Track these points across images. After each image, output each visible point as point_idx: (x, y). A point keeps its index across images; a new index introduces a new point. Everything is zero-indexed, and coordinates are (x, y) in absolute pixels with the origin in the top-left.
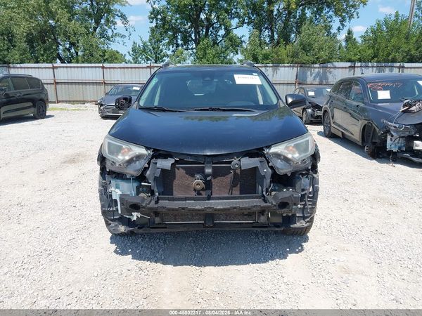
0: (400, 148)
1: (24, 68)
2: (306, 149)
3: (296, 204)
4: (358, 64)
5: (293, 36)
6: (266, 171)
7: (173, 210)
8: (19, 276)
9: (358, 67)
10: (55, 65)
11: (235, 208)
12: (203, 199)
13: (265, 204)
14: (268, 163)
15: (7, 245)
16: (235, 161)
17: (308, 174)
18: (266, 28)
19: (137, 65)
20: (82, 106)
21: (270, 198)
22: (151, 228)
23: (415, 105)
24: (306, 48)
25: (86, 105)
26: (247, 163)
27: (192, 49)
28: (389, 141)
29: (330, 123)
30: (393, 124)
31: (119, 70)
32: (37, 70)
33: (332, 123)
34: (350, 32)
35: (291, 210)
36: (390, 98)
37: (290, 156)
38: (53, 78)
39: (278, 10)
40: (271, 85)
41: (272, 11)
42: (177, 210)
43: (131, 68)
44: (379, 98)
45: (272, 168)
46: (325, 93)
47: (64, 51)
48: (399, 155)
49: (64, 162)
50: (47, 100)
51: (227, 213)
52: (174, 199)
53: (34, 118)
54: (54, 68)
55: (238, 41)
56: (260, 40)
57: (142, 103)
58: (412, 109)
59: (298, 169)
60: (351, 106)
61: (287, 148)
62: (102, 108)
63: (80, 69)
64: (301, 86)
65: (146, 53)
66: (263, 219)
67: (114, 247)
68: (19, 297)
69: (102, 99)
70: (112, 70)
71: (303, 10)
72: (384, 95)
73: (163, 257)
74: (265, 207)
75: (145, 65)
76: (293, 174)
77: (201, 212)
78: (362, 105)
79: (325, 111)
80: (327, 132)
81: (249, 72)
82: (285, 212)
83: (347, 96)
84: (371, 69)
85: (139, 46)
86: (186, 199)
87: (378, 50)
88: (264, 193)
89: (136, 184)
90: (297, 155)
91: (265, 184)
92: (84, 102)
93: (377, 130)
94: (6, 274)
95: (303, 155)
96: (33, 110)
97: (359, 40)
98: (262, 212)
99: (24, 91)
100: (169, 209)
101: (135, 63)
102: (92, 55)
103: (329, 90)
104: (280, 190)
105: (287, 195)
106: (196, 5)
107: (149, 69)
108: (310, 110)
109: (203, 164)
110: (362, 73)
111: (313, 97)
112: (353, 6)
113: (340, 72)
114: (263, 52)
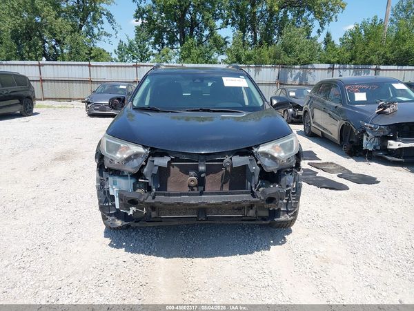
0: (375, 147)
1: (10, 65)
2: (291, 149)
3: (282, 199)
4: (337, 66)
5: (275, 37)
6: (255, 168)
7: (169, 204)
8: (20, 268)
9: (336, 69)
10: (41, 62)
11: (227, 203)
12: (196, 195)
13: (254, 199)
14: (257, 161)
15: (5, 239)
16: (227, 159)
17: (291, 171)
18: (249, 30)
19: (123, 64)
20: (69, 104)
21: (258, 194)
22: (148, 222)
23: (389, 107)
24: (288, 49)
25: (72, 102)
26: (238, 161)
27: (177, 48)
28: (365, 141)
29: (310, 122)
30: (369, 125)
31: (105, 68)
32: (23, 67)
33: (312, 122)
34: (328, 35)
35: (277, 205)
36: (366, 100)
37: (276, 155)
38: (39, 75)
39: (261, 12)
40: (256, 85)
41: (255, 13)
42: (172, 205)
43: (117, 66)
44: (356, 100)
45: (260, 165)
46: (305, 94)
47: (50, 48)
48: (374, 154)
49: (55, 160)
50: (34, 97)
51: (218, 207)
52: (169, 195)
53: (20, 115)
54: (40, 65)
55: (222, 41)
56: (244, 41)
57: (135, 103)
58: (386, 110)
59: (284, 167)
60: (330, 107)
61: (273, 147)
62: (89, 106)
63: (66, 67)
64: (282, 86)
65: (132, 52)
66: (251, 213)
67: (108, 240)
68: (21, 288)
69: (89, 97)
70: (98, 68)
71: (285, 12)
72: (360, 96)
73: (156, 250)
74: (254, 202)
75: (131, 64)
76: (279, 171)
77: (196, 207)
78: (340, 106)
79: (306, 111)
80: (307, 132)
81: (236, 75)
82: (272, 207)
83: (327, 97)
84: (348, 71)
85: (125, 45)
86: (181, 194)
87: (355, 52)
88: (253, 189)
89: (132, 181)
90: (282, 154)
91: (253, 180)
92: (70, 100)
93: (355, 130)
94: (7, 267)
95: (288, 154)
96: (20, 107)
97: (338, 43)
98: (251, 206)
99: (10, 89)
100: (165, 204)
101: (121, 61)
102: (78, 53)
103: (309, 91)
104: (267, 186)
105: (274, 191)
106: (181, 6)
107: (135, 68)
108: (291, 110)
109: (197, 162)
110: (341, 76)
111: (294, 97)
112: (332, 10)
113: (319, 74)
114: (247, 53)
